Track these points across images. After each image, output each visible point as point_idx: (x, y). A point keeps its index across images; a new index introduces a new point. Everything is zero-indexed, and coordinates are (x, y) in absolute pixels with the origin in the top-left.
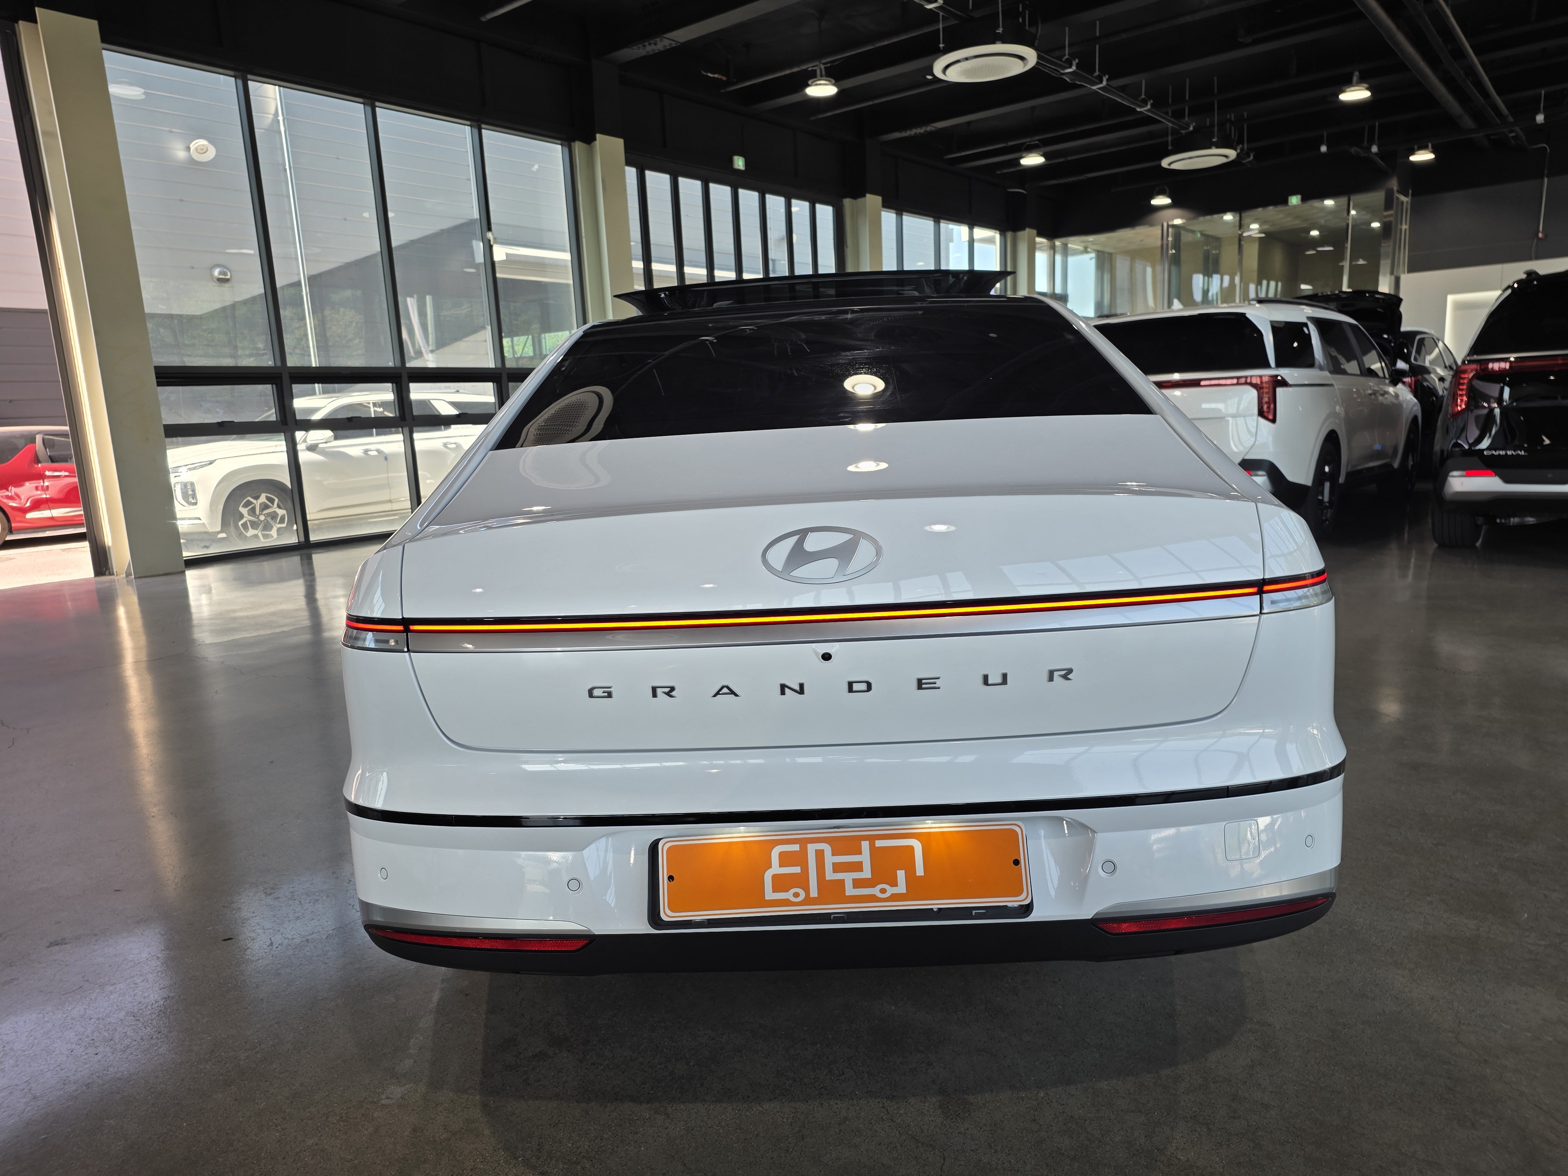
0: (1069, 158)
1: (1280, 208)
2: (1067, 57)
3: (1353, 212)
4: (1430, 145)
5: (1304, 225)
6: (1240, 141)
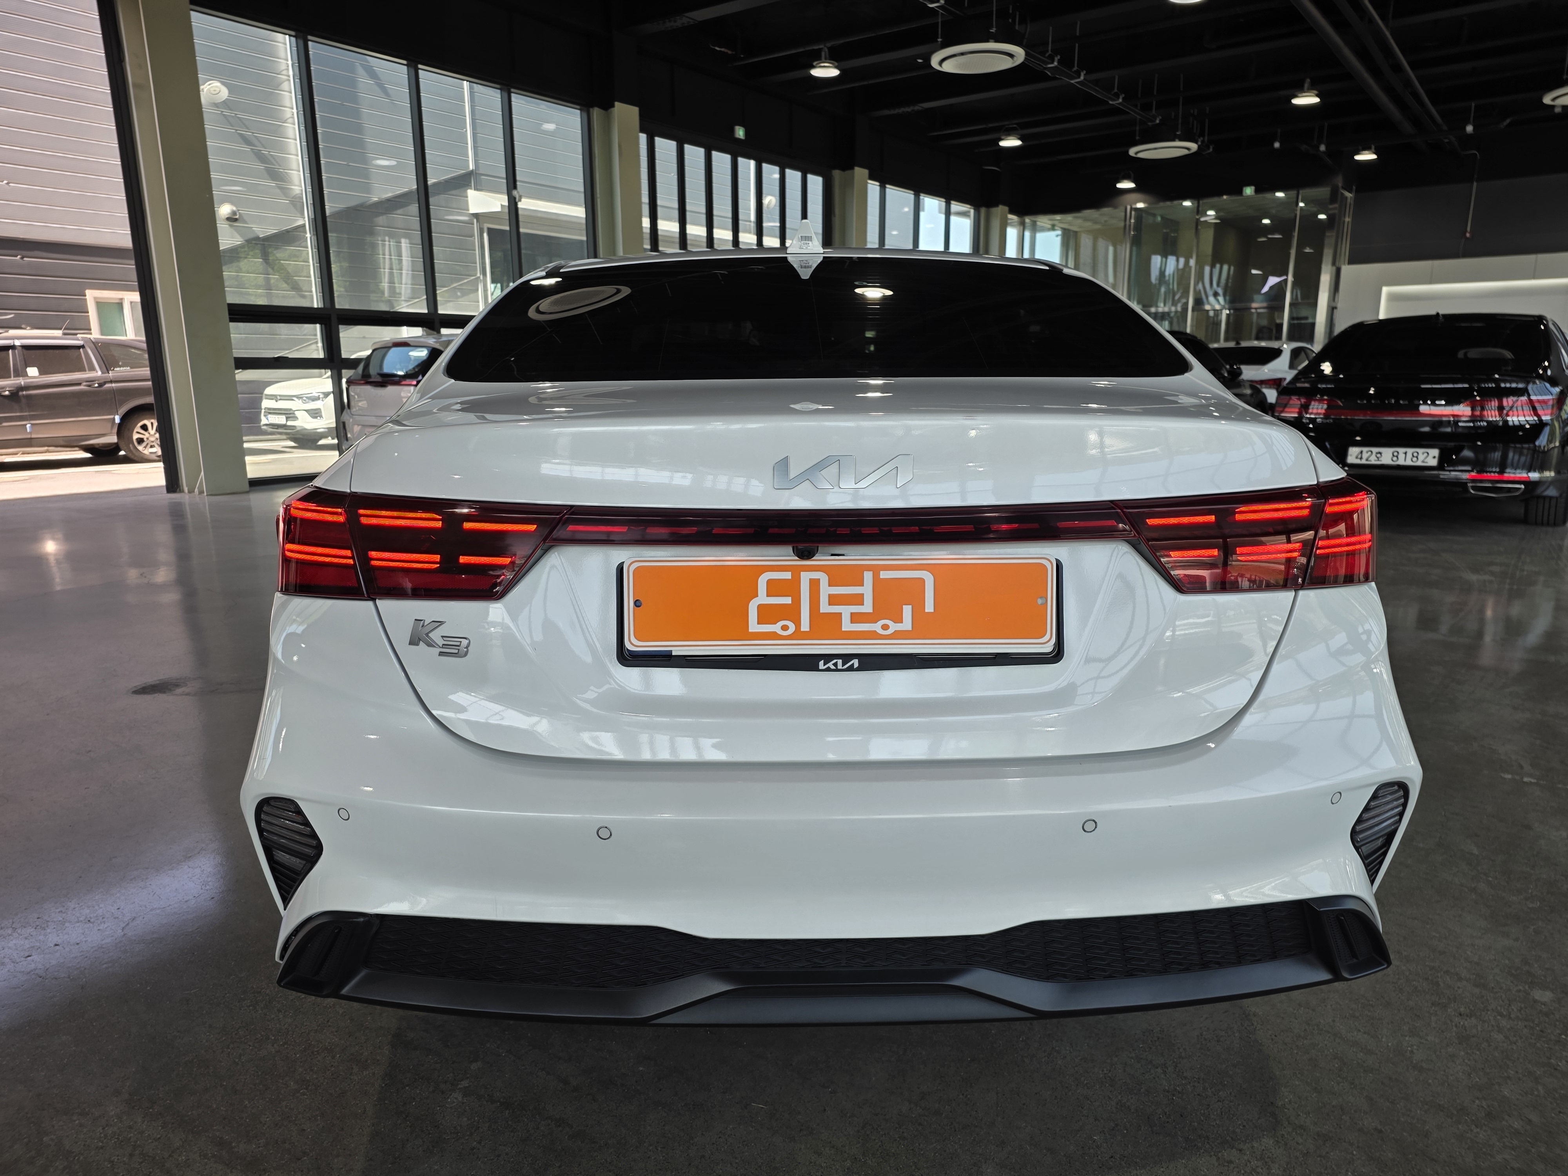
0: (1043, 141)
1: (1236, 197)
2: (1050, 52)
3: (1301, 204)
4: (1373, 147)
5: (1257, 214)
6: (1202, 134)
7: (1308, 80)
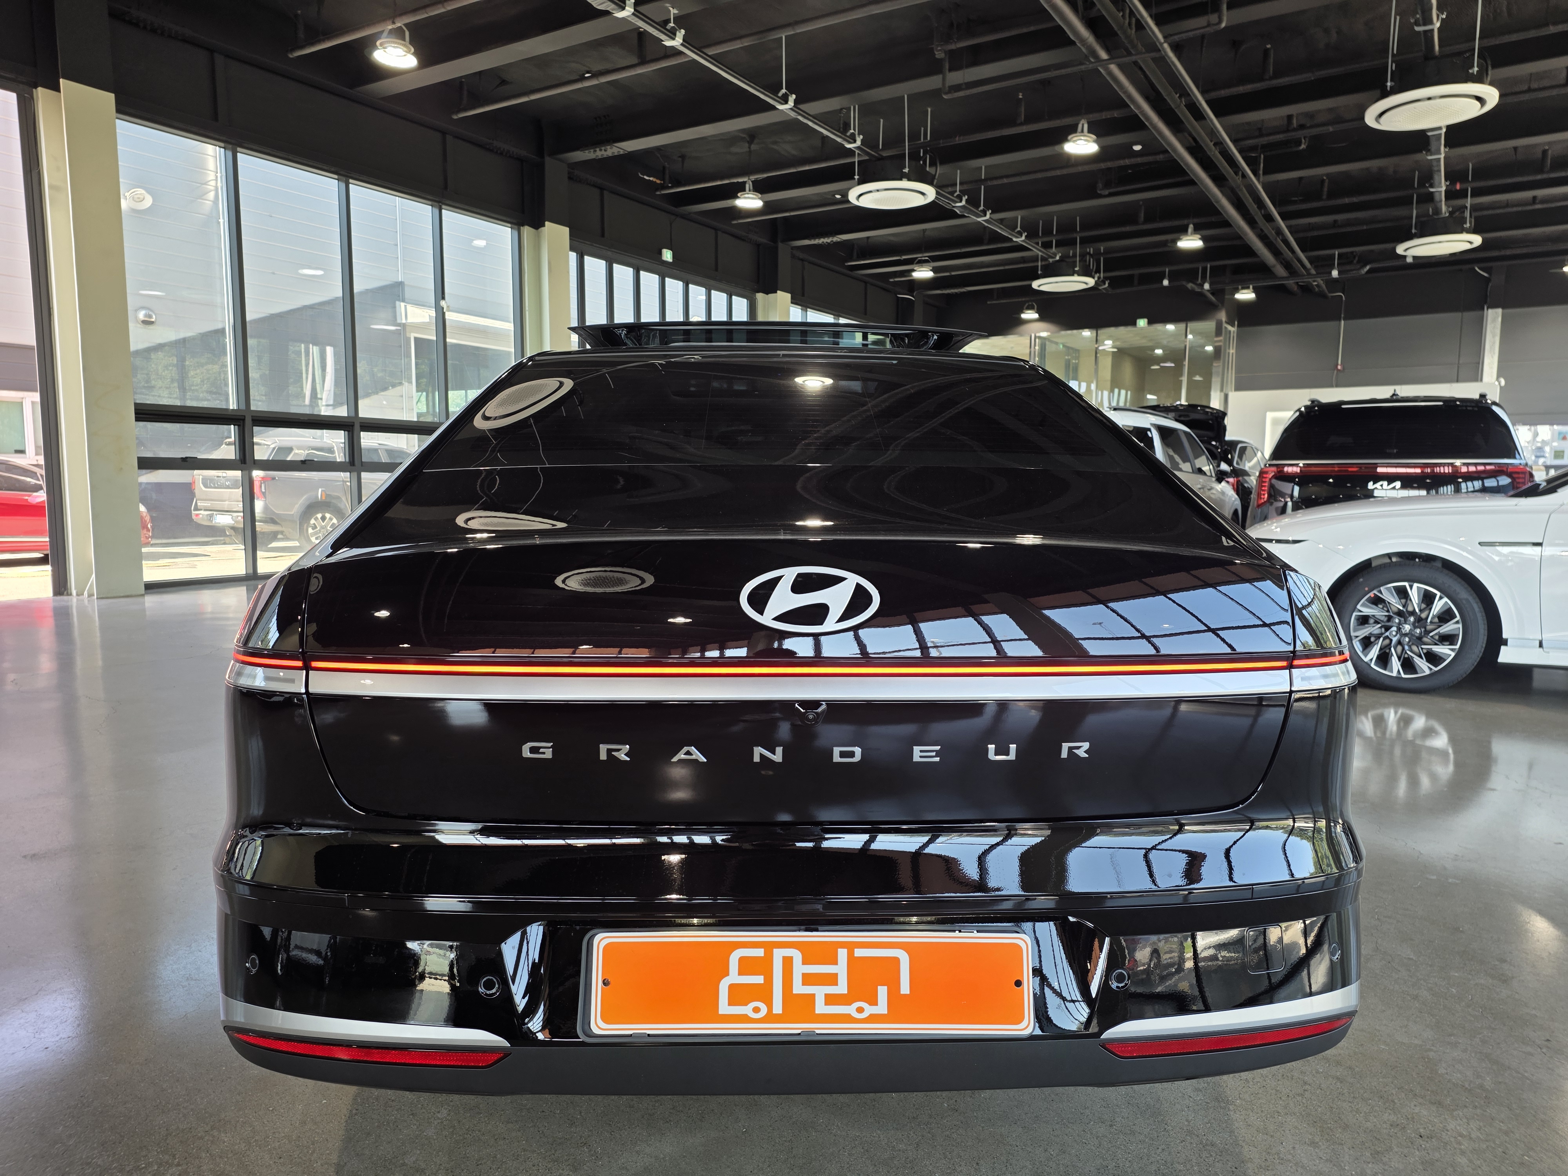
0: (953, 273)
1: (1130, 329)
2: (958, 193)
3: (1190, 337)
4: (1251, 287)
5: (1150, 344)
6: (1098, 271)
7: (1191, 227)
